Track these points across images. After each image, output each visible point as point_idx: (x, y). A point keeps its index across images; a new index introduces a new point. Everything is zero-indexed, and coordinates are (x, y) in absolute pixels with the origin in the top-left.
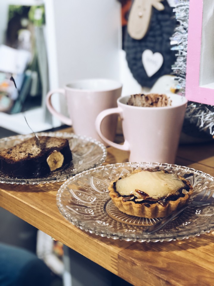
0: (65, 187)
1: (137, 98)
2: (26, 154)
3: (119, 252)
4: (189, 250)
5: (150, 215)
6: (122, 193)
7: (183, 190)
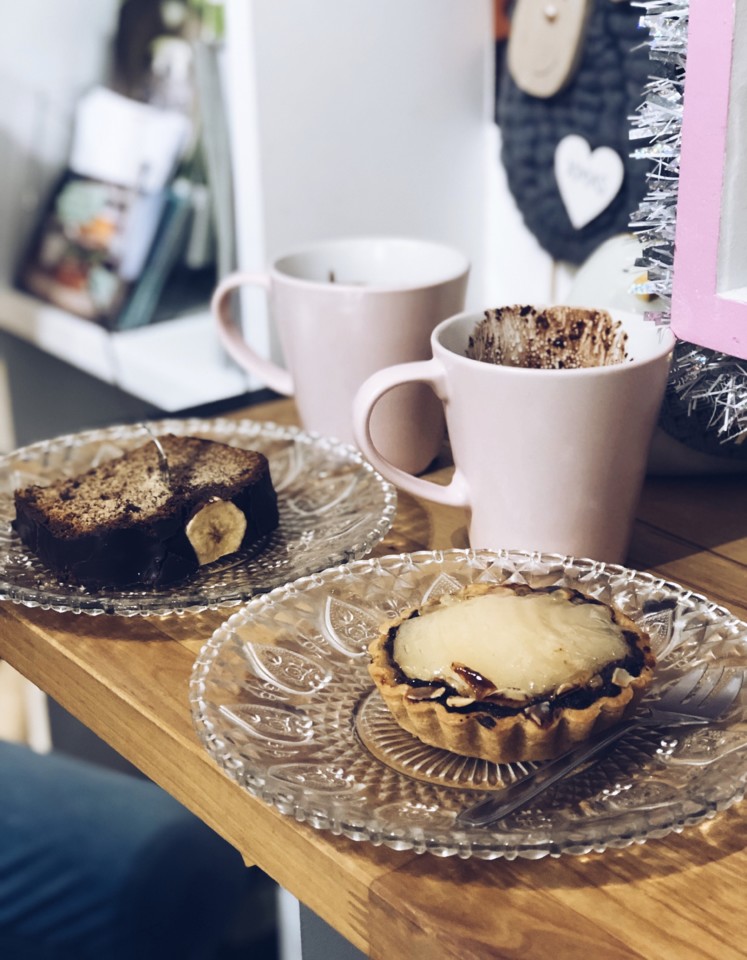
0: (229, 637)
1: (507, 320)
2: (119, 506)
3: (372, 879)
4: (609, 888)
5: (495, 752)
6: (412, 670)
7: (617, 670)
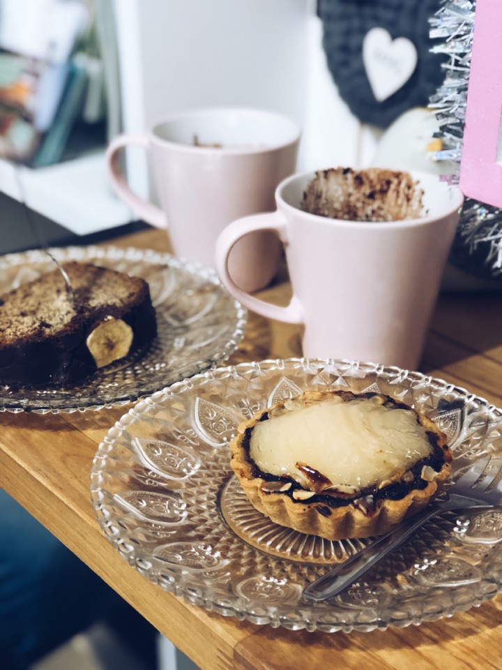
0: (120, 434)
1: (332, 178)
2: (34, 323)
3: (236, 642)
4: (423, 648)
5: (330, 533)
6: (265, 465)
7: (425, 467)
